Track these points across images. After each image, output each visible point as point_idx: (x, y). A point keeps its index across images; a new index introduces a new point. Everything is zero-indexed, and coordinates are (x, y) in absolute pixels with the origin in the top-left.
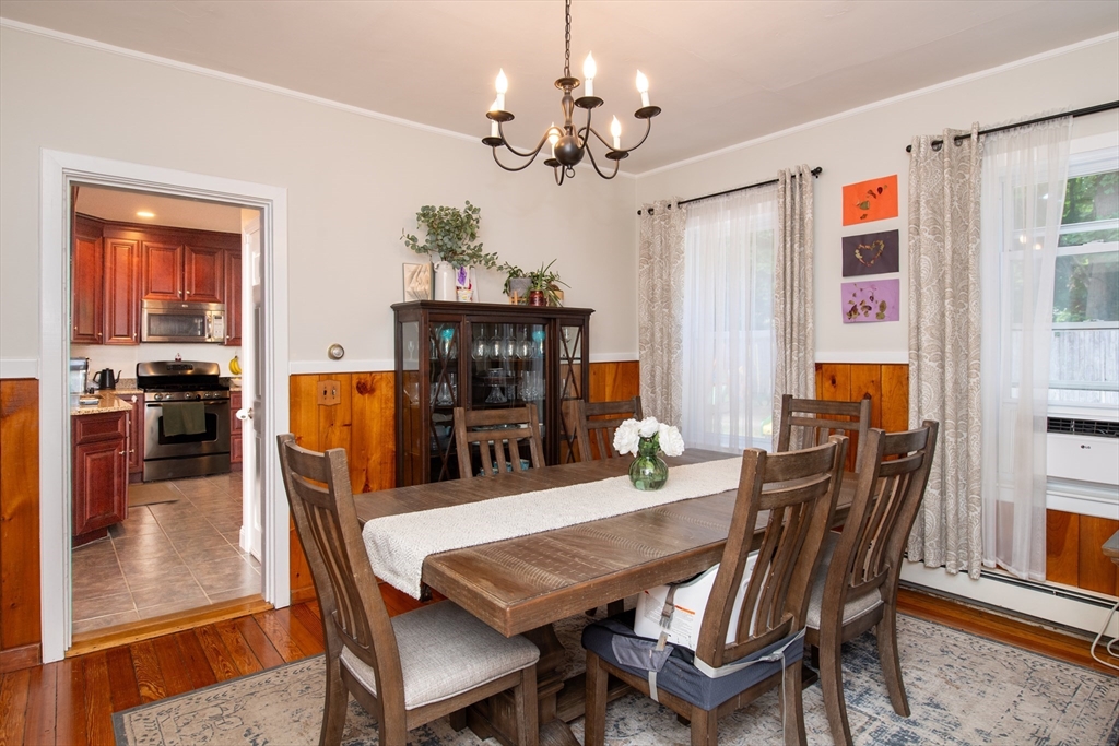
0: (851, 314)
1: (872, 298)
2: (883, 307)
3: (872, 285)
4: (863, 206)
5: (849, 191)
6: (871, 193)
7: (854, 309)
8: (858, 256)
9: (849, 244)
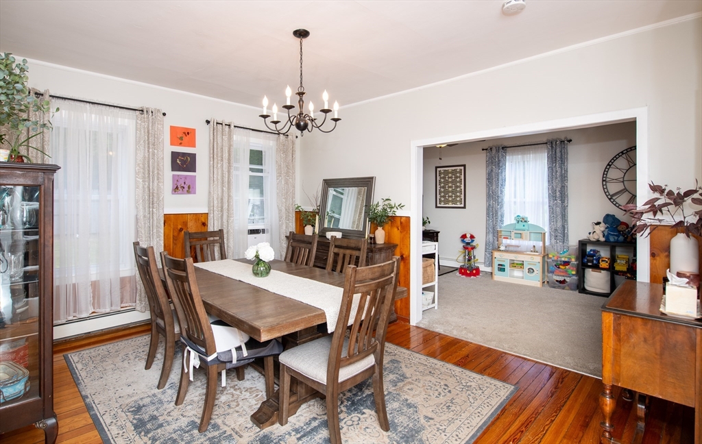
0: (176, 189)
1: (185, 183)
2: (189, 187)
3: (186, 177)
4: (181, 138)
5: (173, 129)
6: (184, 133)
7: (177, 188)
8: (178, 162)
9: (175, 155)
